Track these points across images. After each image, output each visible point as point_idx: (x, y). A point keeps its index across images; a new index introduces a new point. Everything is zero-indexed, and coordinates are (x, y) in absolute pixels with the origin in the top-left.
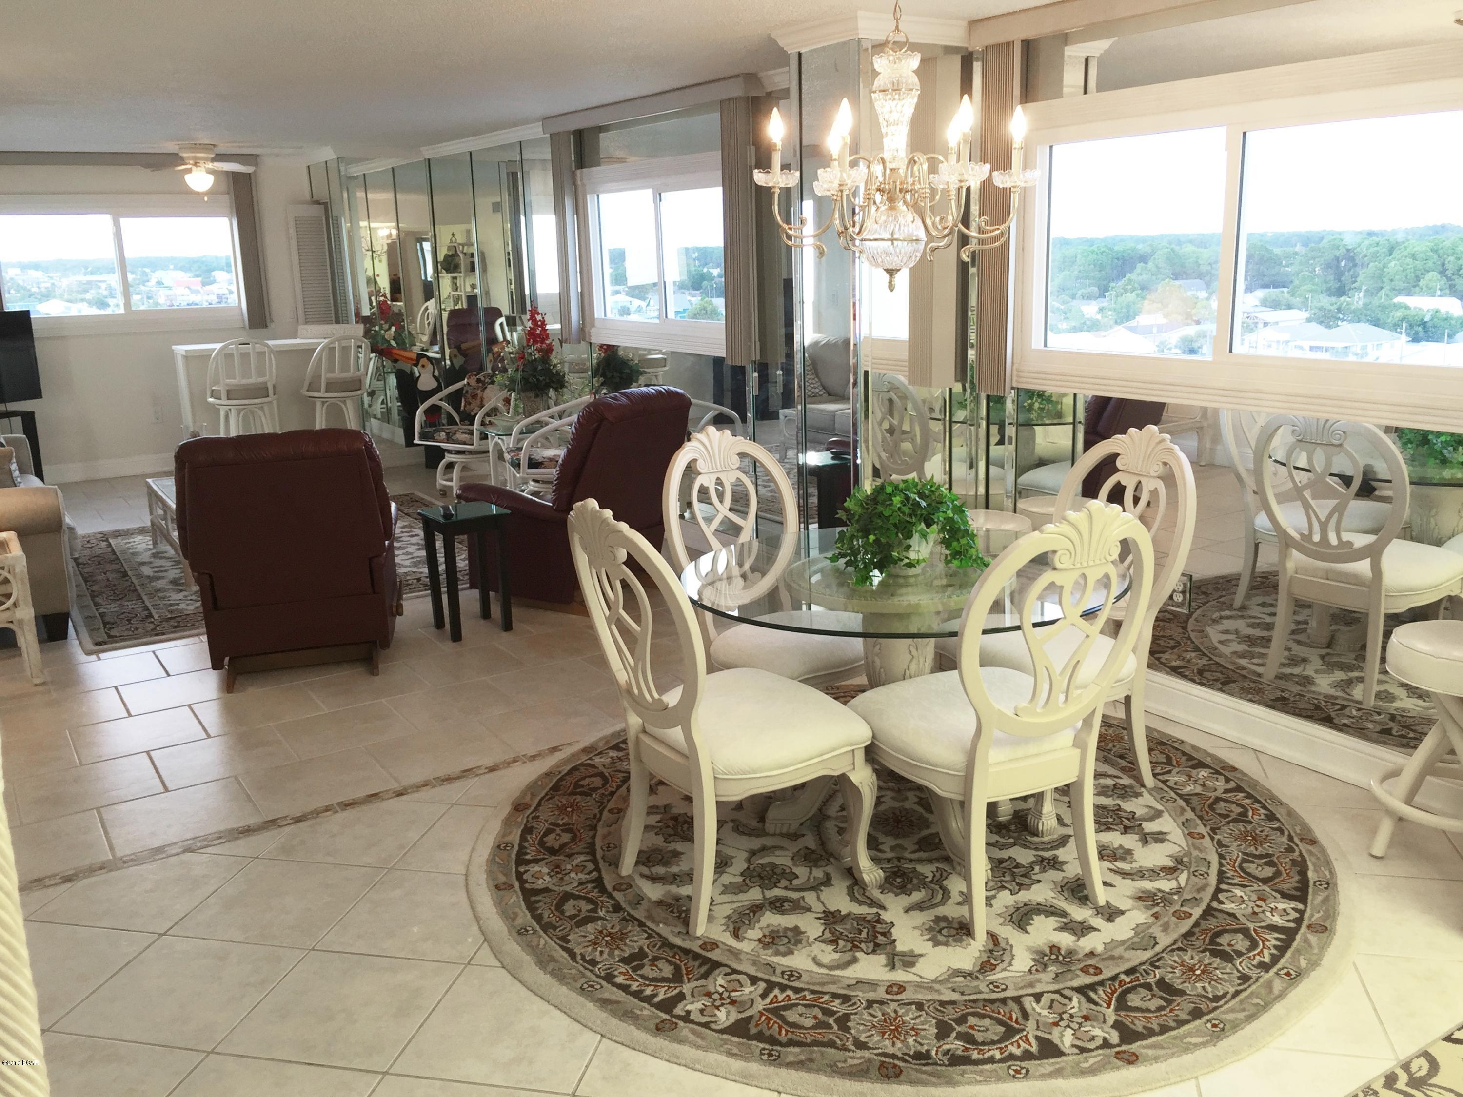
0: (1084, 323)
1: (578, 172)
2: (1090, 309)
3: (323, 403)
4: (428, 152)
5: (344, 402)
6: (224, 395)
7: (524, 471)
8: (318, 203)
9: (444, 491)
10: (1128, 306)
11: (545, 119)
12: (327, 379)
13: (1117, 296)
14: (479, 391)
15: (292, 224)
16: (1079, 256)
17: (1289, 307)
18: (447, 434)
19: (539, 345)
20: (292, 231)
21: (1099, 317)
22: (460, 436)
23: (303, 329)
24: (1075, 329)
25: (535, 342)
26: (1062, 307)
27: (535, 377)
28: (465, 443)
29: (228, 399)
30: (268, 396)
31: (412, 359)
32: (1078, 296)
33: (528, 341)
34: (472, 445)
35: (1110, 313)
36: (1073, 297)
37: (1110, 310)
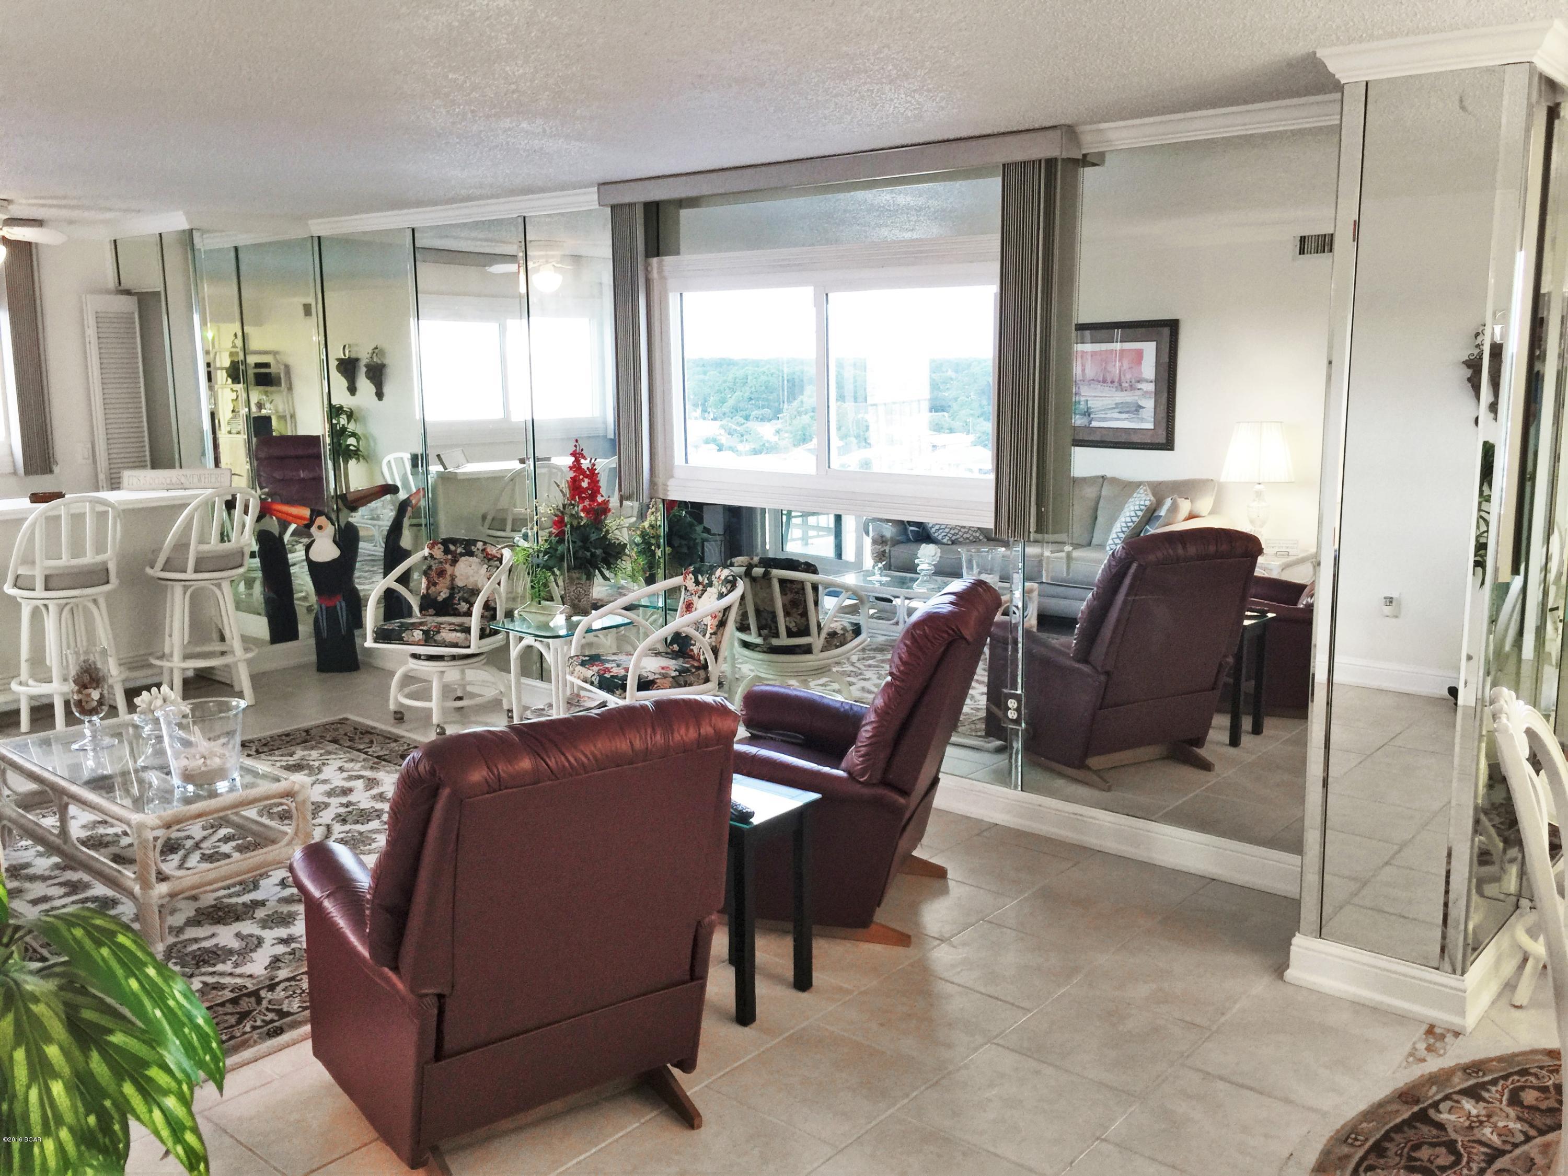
0: (764, 445)
1: (655, 261)
2: (767, 431)
3: (186, 588)
4: (319, 227)
5: (219, 586)
6: (39, 584)
7: (632, 696)
8: (128, 292)
9: (401, 713)
10: (804, 428)
11: (602, 185)
12: (198, 552)
13: (791, 419)
14: (447, 566)
15: (91, 321)
16: (750, 378)
17: (951, 431)
18: (426, 633)
19: (587, 503)
20: (91, 332)
21: (776, 439)
22: (447, 635)
23: (128, 476)
24: (756, 452)
25: (582, 499)
26: (738, 429)
27: (588, 550)
28: (456, 645)
29: (47, 589)
30: (108, 582)
31: (304, 519)
32: (751, 417)
33: (573, 498)
34: (469, 647)
35: (786, 435)
36: (747, 418)
37: (787, 432)
